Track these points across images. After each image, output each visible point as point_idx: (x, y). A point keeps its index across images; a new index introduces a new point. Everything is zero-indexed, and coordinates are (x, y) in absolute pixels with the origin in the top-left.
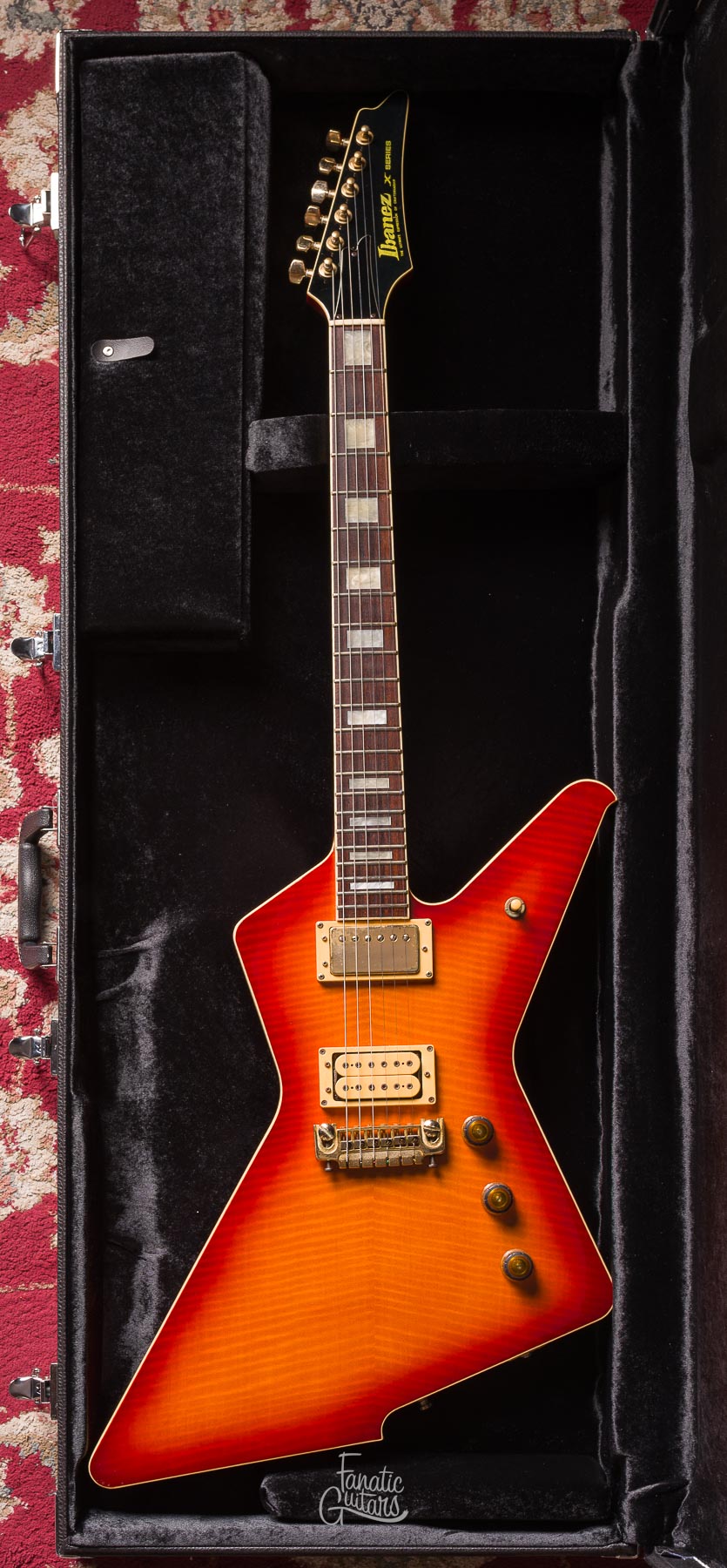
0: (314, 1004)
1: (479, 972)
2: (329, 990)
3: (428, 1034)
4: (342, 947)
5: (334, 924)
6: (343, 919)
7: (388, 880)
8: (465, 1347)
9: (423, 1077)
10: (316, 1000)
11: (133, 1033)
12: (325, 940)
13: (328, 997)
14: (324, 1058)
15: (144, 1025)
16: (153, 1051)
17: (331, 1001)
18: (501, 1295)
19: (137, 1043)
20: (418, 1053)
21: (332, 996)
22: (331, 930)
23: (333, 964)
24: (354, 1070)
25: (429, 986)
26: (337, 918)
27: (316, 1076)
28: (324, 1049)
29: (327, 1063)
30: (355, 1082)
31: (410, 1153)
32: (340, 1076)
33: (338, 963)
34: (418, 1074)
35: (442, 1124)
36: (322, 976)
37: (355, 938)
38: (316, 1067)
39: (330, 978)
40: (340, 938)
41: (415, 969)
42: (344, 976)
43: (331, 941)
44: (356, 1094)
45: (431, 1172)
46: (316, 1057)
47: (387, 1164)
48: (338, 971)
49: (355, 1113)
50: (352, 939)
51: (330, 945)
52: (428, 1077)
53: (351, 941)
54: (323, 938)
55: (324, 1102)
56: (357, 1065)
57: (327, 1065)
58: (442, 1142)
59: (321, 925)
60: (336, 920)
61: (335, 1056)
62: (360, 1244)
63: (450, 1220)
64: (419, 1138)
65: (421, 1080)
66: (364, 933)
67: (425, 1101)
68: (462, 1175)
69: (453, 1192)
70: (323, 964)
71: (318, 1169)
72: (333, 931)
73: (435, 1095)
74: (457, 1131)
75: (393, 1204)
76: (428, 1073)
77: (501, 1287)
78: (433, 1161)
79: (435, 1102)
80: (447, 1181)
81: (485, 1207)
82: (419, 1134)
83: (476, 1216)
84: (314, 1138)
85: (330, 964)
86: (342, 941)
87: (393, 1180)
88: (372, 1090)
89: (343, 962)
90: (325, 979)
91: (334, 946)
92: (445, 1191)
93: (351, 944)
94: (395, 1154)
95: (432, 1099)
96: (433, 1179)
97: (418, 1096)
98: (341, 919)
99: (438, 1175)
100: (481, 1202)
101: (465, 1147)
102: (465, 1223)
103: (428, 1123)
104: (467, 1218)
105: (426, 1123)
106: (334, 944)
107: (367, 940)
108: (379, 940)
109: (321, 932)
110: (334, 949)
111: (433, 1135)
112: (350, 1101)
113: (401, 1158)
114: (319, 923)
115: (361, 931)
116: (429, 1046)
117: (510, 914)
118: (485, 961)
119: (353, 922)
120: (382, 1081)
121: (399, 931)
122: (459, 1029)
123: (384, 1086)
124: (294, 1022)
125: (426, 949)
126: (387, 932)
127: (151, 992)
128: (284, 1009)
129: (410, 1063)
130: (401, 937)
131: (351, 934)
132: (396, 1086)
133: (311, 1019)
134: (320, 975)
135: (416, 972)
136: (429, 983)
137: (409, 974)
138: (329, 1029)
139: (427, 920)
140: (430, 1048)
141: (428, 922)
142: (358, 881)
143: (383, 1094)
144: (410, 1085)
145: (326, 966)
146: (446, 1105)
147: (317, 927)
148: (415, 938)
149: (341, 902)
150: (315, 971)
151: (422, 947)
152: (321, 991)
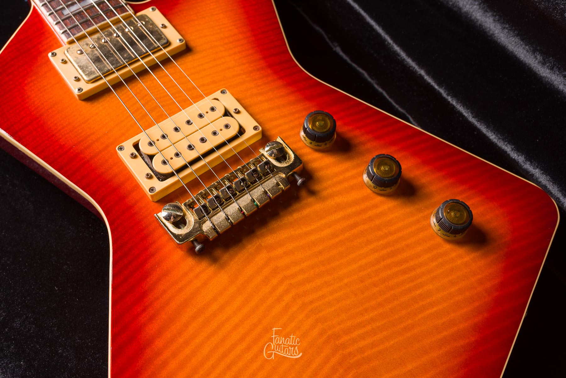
0: (88, 120)
2: (96, 102)
4: (85, 59)
5: (66, 46)
6: (73, 38)
8: (473, 339)
12: (64, 62)
13: (100, 107)
14: (126, 153)
18: (459, 262)
20: (216, 99)
21: (103, 104)
22: (66, 52)
23: (84, 74)
24: (164, 143)
25: (188, 54)
26: (64, 39)
27: (130, 177)
28: (121, 146)
29: (131, 154)
30: (171, 152)
31: (270, 183)
32: (151, 157)
33: (88, 71)
34: (227, 113)
35: (282, 142)
36: (79, 90)
37: (93, 45)
38: (124, 169)
39: (87, 87)
40: (79, 52)
41: (165, 41)
42: (101, 78)
43: (72, 60)
44: (179, 162)
45: (303, 193)
46: (119, 162)
47: (257, 205)
48: (93, 76)
49: (194, 184)
50: (90, 48)
51: (71, 63)
52: (238, 112)
53: (90, 49)
54: (61, 61)
55: (151, 190)
56: (163, 137)
57: (134, 156)
58: (292, 156)
59: (53, 54)
60: (66, 43)
61: (136, 146)
62: (287, 307)
63: (355, 225)
64: (268, 163)
65: (232, 117)
66: (99, 39)
67: (250, 132)
68: (334, 180)
69: (338, 200)
70: (75, 80)
71: (190, 261)
72: (68, 51)
73: (257, 124)
74: (300, 145)
75: (290, 246)
76: (236, 110)
77: (454, 255)
78: (297, 177)
79: (260, 129)
80: (325, 193)
81: (378, 190)
82: (265, 160)
83: (376, 206)
84: (166, 231)
85: (81, 76)
86: (82, 53)
87: (274, 225)
88: (193, 149)
89: (93, 67)
90: (83, 91)
91: (75, 61)
92: (330, 203)
93: (92, 51)
94: (257, 192)
95: (255, 128)
96: (311, 200)
97: (241, 131)
98: (70, 39)
99: (312, 193)
100: (369, 191)
101: (317, 155)
102: (370, 219)
103: (267, 149)
104: (370, 213)
105: (265, 151)
106: (75, 59)
107: (106, 42)
108: (116, 37)
109: (55, 62)
110: (77, 63)
111: (281, 155)
112: (179, 170)
113: (265, 192)
114: (50, 54)
115: (95, 39)
116: (220, 91)
118: (222, 16)
119: (84, 37)
120: (197, 136)
121: (130, 23)
122: (239, 70)
123: (203, 140)
124: (76, 145)
125: (164, 26)
126: (120, 29)
128: (59, 139)
129: (213, 109)
130: (135, 27)
131: (87, 44)
132: (214, 133)
133: (93, 133)
134: (77, 90)
135: (169, 44)
136: (187, 51)
137: (165, 48)
138: (117, 131)
139: (151, 8)
140: (223, 92)
141: (153, 9)
142: (68, 6)
143: (207, 147)
144: (227, 126)
145: (77, 79)
146: (274, 133)
147: (52, 59)
148: (148, 21)
149: (62, 28)
150: (70, 92)
151: (160, 26)
152: (88, 106)
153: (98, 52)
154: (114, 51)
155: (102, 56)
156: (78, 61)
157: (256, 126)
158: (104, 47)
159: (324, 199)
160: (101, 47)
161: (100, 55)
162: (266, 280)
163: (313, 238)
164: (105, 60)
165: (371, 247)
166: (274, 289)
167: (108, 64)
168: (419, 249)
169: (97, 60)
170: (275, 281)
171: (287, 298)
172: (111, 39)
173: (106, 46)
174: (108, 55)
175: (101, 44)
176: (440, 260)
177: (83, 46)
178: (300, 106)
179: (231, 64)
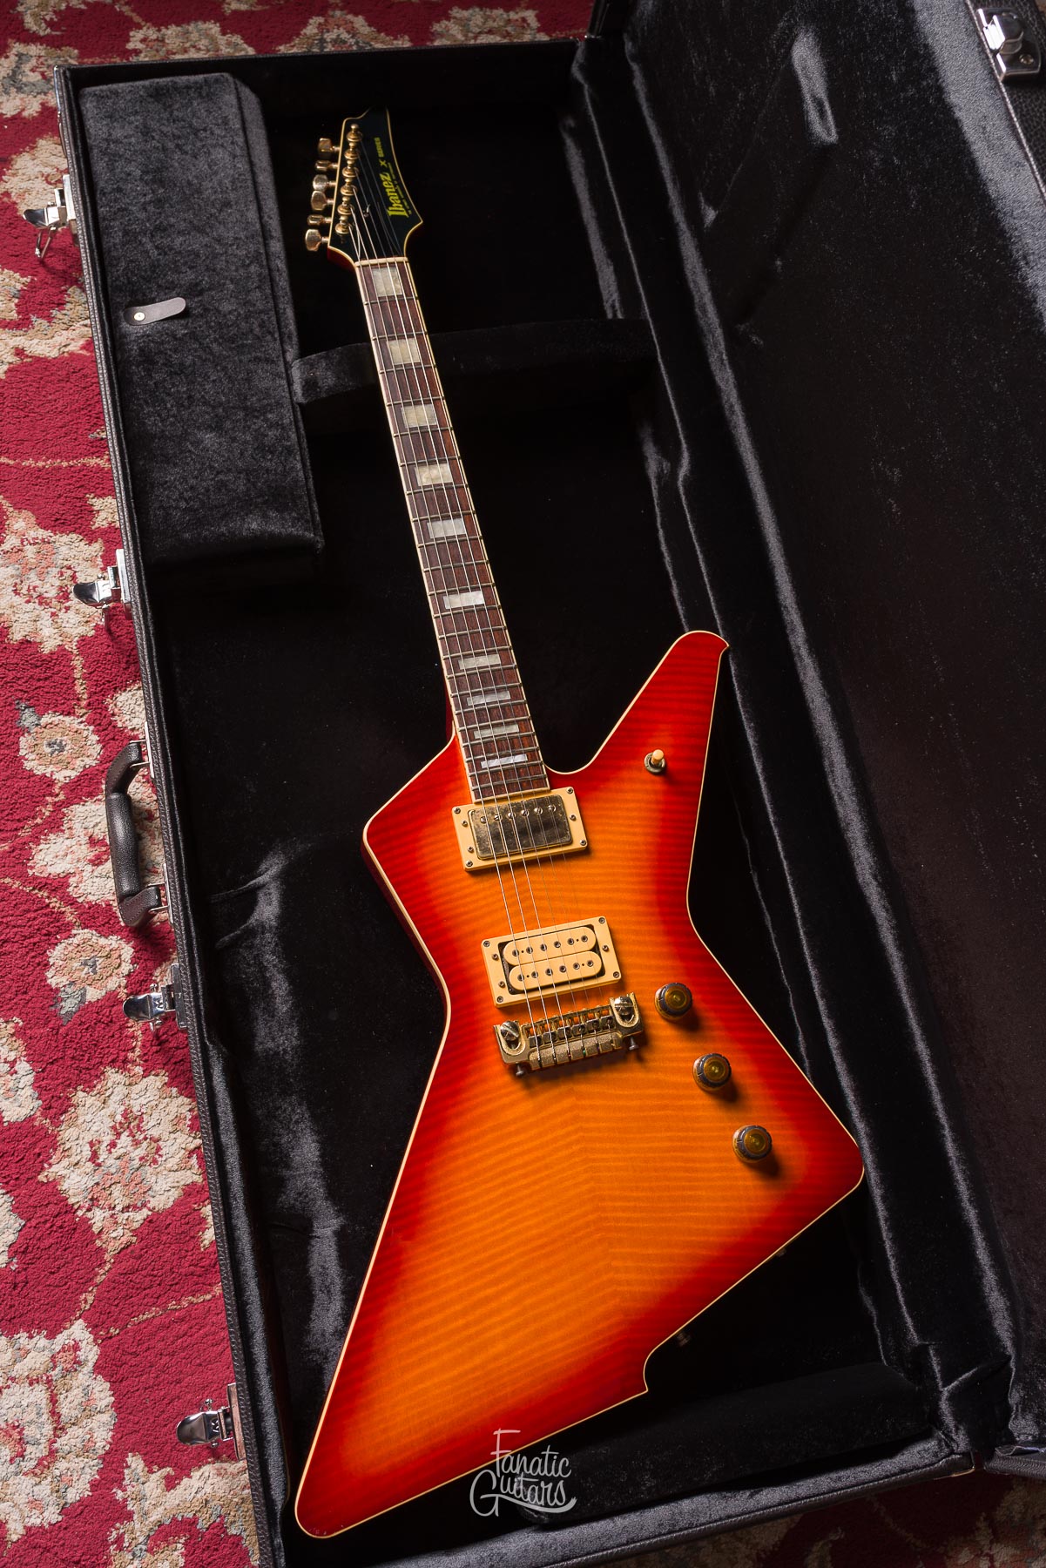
0: (466, 896)
1: (634, 834)
2: (479, 879)
3: (594, 907)
4: (486, 830)
5: (472, 807)
6: (481, 800)
7: (520, 753)
8: (716, 1254)
9: (602, 951)
10: (467, 891)
11: (264, 977)
12: (465, 825)
13: (481, 886)
14: (489, 951)
15: (274, 966)
16: (290, 992)
17: (484, 889)
18: (741, 1183)
19: (269, 986)
20: (591, 927)
21: (484, 884)
22: (470, 813)
23: (479, 848)
24: (526, 957)
25: (584, 857)
26: (474, 800)
27: (484, 974)
28: (487, 941)
30: (529, 969)
31: (606, 1037)
32: (511, 967)
33: (484, 846)
34: (596, 949)
35: (633, 999)
36: (469, 863)
37: (498, 816)
38: (482, 963)
39: (478, 864)
40: (482, 819)
41: (568, 839)
42: (493, 858)
43: (472, 825)
44: (533, 983)
45: (632, 1056)
46: (480, 952)
47: (585, 1054)
48: (486, 855)
49: (536, 1004)
50: (495, 818)
51: (471, 829)
52: (606, 950)
53: (494, 820)
54: (462, 822)
55: (500, 999)
56: (528, 950)
57: (495, 958)
58: (637, 1019)
59: (457, 810)
60: (473, 803)
61: (502, 946)
62: (572, 1155)
63: (665, 1107)
64: (612, 1019)
65: (600, 955)
66: (506, 811)
67: (608, 978)
68: (667, 1055)
69: (661, 1076)
70: (468, 851)
71: (507, 1078)
72: (472, 815)
73: (619, 972)
74: (651, 1004)
75: (598, 1102)
76: (605, 947)
77: (738, 1174)
78: (633, 1042)
79: (620, 978)
80: (651, 1064)
81: (701, 1084)
82: (611, 1014)
83: (692, 1097)
84: (497, 1042)
85: (476, 849)
86: (484, 821)
87: (592, 1075)
88: (550, 975)
89: (491, 844)
90: (472, 866)
91: (476, 830)
92: (652, 1076)
93: (495, 824)
94: (591, 1042)
95: (615, 974)
96: (636, 1065)
97: (602, 973)
98: (478, 800)
99: (640, 1059)
100: (693, 1080)
101: (662, 1023)
102: (681, 1108)
103: (618, 1001)
104: (683, 1102)
105: (616, 1002)
106: (476, 826)
107: (511, 817)
108: (523, 815)
109: (459, 818)
110: (477, 833)
111: (627, 1013)
112: (529, 991)
113: (597, 1045)
114: (454, 809)
115: (502, 809)
116: (599, 918)
117: (652, 770)
118: (636, 822)
119: (492, 801)
120: (559, 962)
121: (542, 803)
122: (627, 896)
123: (562, 969)
124: (448, 919)
125: (574, 818)
126: (530, 806)
127: (277, 928)
128: (434, 907)
129: (584, 939)
130: (545, 809)
131: (493, 814)
132: (576, 966)
133: (466, 913)
134: (467, 862)
135: (570, 842)
136: (585, 852)
137: (564, 846)
138: (488, 920)
139: (568, 788)
140: (601, 920)
141: (570, 790)
142: (489, 759)
143: (563, 977)
144: (590, 963)
145: (471, 850)
146: (631, 981)
147: (454, 814)
148: (560, 807)
149: (474, 783)
150: (459, 860)
151: (569, 816)
152: (471, 881)
153: (501, 828)
154: (515, 832)
155: (502, 834)
156: (478, 830)
157: (617, 973)
159: (648, 1070)
160: (506, 822)
161: (502, 831)
162: (565, 1124)
163: (621, 1103)
164: (503, 838)
165: (669, 1134)
166: (568, 1134)
167: (505, 845)
168: (711, 1155)
169: (496, 837)
170: (571, 1128)
171: (575, 1148)
172: (517, 815)
173: (510, 822)
174: (509, 835)
175: (506, 817)
176: (725, 1174)
177: (488, 813)
178: (669, 963)
179: (621, 886)
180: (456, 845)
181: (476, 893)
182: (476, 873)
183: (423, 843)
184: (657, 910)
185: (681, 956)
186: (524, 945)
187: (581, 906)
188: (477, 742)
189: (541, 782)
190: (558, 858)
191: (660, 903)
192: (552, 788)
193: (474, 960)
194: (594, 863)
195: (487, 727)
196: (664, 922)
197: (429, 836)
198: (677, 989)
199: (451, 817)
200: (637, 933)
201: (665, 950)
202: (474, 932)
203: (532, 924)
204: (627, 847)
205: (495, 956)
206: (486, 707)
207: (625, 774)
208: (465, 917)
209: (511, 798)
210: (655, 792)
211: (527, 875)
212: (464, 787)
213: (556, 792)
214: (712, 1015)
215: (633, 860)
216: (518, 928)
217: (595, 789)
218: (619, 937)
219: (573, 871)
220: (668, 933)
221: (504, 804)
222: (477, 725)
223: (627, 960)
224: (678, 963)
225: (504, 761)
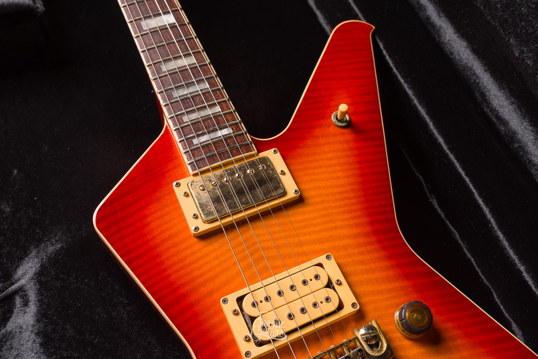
0: (198, 260)
1: (338, 178)
2: (208, 241)
3: (318, 247)
4: (206, 196)
5: (191, 178)
6: (198, 171)
7: (226, 127)
9: (336, 287)
10: (199, 255)
12: (186, 195)
13: (211, 247)
14: (228, 307)
17: (214, 250)
20: (320, 265)
21: (215, 245)
22: (189, 184)
23: (203, 213)
24: (266, 306)
25: (300, 205)
26: (191, 172)
27: (228, 331)
28: (226, 298)
29: (234, 311)
30: (271, 318)
32: (253, 319)
33: (207, 211)
34: (329, 285)
35: (377, 327)
36: (196, 228)
37: (216, 183)
38: (224, 320)
39: (204, 227)
40: (201, 188)
41: (282, 191)
42: (217, 220)
43: (193, 194)
44: (278, 331)
46: (221, 311)
48: (211, 218)
49: (285, 352)
50: (213, 185)
51: (193, 197)
52: (340, 283)
53: (212, 187)
54: (184, 194)
55: (248, 353)
56: (267, 299)
57: (235, 313)
58: (385, 345)
59: (177, 184)
60: (191, 175)
61: (240, 300)
64: (362, 350)
65: (334, 288)
66: (222, 177)
67: (348, 310)
70: (193, 218)
72: (191, 185)
73: (356, 301)
76: (338, 281)
79: (358, 307)
82: (359, 346)
85: (200, 214)
86: (204, 190)
88: (292, 319)
89: (212, 207)
90: (199, 231)
91: (197, 197)
93: (214, 189)
95: (353, 305)
97: (341, 307)
98: (195, 172)
101: (407, 342)
103: (363, 331)
106: (197, 195)
107: (228, 182)
108: (238, 177)
109: (179, 192)
110: (198, 200)
111: (374, 342)
112: (275, 339)
114: (174, 183)
115: (218, 176)
116: (325, 255)
117: (340, 124)
118: (337, 168)
119: (208, 171)
120: (299, 305)
121: (253, 165)
122: (345, 232)
123: (303, 310)
124: (183, 285)
125: (283, 173)
126: (242, 169)
127: (34, 325)
128: (169, 276)
129: (317, 277)
130: (257, 169)
131: (210, 181)
132: (315, 305)
133: (201, 275)
134: (194, 228)
135: (285, 194)
136: (299, 201)
137: (280, 197)
138: (223, 278)
139: (273, 150)
140: (328, 257)
141: (275, 151)
142: (198, 136)
143: (305, 319)
144: (327, 299)
145: (196, 217)
146: (369, 309)
147: (175, 189)
148: (269, 166)
149: (189, 158)
150: (187, 227)
151: (279, 172)
152: (201, 244)
153: (219, 192)
154: (234, 193)
155: (222, 197)
156: (199, 197)
157: (355, 303)
158: (225, 186)
160: (223, 186)
161: (221, 195)
164: (224, 201)
167: (226, 206)
169: (216, 200)
172: (232, 179)
173: (227, 186)
174: (228, 196)
175: (223, 183)
177: (206, 181)
178: (397, 284)
179: (339, 224)
180: (182, 215)
181: (207, 255)
182: (205, 236)
183: (149, 219)
184: (374, 239)
185: (406, 276)
186: (261, 295)
187: (306, 248)
188: (186, 124)
189: (247, 148)
190: (277, 210)
191: (375, 233)
192: (259, 151)
193: (216, 319)
194: (309, 208)
195: (193, 111)
196: (384, 248)
197: (155, 211)
198: (414, 307)
199: (173, 192)
200: (362, 263)
201: (391, 273)
202: (212, 293)
203: (265, 273)
204: (335, 190)
205: (235, 311)
206: (189, 96)
207: (318, 132)
208: (200, 280)
209: (225, 165)
210: (347, 142)
211: (252, 230)
212: (181, 164)
213: (263, 154)
214: (449, 325)
215: (342, 200)
216: (252, 280)
217: (296, 147)
218: (348, 269)
219: (292, 219)
220: (390, 257)
221: (219, 172)
222: (184, 111)
223: (360, 290)
224: (406, 283)
225: (213, 135)
